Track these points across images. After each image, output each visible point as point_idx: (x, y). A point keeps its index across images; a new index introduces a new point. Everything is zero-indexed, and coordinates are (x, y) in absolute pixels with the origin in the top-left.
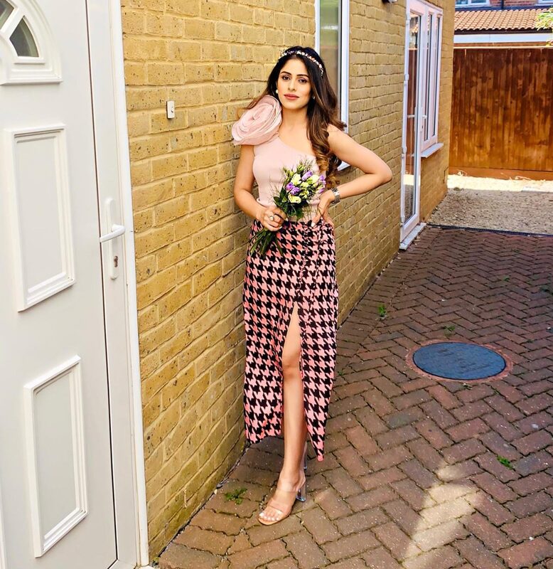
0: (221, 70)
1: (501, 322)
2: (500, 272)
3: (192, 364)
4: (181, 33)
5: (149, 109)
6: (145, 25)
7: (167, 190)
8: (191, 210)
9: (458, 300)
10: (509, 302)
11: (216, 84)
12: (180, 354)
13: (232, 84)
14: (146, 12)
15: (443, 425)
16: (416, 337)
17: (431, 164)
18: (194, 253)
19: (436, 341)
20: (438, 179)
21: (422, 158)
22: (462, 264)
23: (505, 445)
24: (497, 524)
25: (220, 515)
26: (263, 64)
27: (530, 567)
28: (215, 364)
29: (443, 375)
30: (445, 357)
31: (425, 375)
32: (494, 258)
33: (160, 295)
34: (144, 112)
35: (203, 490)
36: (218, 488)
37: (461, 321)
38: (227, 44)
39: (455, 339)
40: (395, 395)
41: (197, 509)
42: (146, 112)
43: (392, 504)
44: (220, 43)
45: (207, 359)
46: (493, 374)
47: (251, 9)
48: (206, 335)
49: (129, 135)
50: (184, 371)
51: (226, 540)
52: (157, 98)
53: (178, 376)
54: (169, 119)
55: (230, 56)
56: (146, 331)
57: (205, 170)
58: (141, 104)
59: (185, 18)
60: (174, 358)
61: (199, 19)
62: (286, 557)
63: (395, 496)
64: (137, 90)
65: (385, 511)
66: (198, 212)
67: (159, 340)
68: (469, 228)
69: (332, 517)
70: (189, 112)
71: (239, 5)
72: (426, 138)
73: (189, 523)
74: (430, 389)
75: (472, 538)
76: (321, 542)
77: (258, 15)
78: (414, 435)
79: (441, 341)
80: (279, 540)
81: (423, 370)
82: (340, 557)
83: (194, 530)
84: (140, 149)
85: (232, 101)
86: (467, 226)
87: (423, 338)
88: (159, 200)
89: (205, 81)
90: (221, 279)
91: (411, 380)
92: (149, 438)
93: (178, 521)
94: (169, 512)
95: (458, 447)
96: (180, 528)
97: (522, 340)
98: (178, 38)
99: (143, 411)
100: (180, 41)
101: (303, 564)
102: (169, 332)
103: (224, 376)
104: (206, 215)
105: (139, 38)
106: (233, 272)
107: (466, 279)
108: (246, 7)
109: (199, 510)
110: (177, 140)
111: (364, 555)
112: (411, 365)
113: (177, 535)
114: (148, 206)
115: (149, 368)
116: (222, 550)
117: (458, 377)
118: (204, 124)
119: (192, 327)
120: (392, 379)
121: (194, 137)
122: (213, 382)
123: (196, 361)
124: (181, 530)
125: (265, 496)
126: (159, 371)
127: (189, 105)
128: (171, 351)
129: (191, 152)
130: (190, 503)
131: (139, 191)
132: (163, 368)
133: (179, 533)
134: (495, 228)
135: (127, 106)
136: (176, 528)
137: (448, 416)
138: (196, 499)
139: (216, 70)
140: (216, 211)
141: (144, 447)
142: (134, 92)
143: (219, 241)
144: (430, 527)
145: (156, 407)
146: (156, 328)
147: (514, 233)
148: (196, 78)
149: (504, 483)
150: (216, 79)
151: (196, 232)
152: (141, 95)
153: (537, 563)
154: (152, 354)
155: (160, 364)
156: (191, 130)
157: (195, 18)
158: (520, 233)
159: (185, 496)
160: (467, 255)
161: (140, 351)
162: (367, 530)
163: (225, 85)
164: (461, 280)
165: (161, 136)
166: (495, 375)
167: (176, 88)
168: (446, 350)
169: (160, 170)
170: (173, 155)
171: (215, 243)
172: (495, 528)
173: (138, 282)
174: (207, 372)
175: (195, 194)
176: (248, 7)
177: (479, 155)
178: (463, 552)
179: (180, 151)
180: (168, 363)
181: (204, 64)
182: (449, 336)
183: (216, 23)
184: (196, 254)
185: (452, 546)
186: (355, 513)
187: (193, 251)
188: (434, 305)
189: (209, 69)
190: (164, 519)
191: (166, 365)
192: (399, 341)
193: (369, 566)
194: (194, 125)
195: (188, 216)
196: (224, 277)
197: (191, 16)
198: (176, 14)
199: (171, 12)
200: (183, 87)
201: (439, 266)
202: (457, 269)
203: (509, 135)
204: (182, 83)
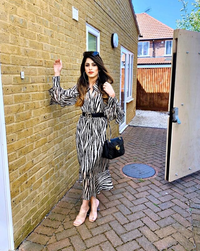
0: (46, 62)
1: (154, 156)
2: (153, 141)
3: (34, 174)
4: (28, 45)
5: (12, 74)
6: (10, 39)
7: (21, 108)
8: (33, 116)
9: (139, 149)
10: (156, 150)
11: (44, 68)
12: (29, 171)
13: (51, 68)
14: (10, 34)
15: (133, 194)
16: (124, 161)
17: (130, 105)
18: (35, 133)
19: (131, 163)
20: (132, 110)
21: (127, 103)
22: (140, 138)
23: (156, 199)
24: (153, 230)
25: (46, 227)
26: (65, 63)
27: (166, 250)
28: (45, 174)
29: (133, 177)
30: (134, 169)
31: (127, 176)
32: (151, 136)
33: (19, 148)
34: (10, 75)
35: (40, 217)
36: (46, 216)
37: (140, 156)
38: (49, 53)
39: (138, 162)
40: (116, 184)
41: (37, 225)
42: (11, 75)
43: (113, 222)
44: (46, 52)
45: (41, 172)
46: (151, 176)
47: (60, 41)
48: (41, 162)
49: (2, 84)
50: (31, 177)
51: (47, 238)
52: (16, 70)
53: (28, 180)
54: (22, 79)
55: (50, 57)
56: (12, 161)
57: (39, 101)
58: (8, 71)
59: (29, 40)
60: (26, 173)
61: (36, 41)
62: (70, 246)
63: (114, 219)
64: (6, 65)
65: (110, 225)
66: (36, 117)
67: (18, 165)
68: (142, 127)
69: (89, 228)
70: (31, 77)
71: (54, 39)
72: (128, 96)
73: (33, 231)
74: (128, 182)
75: (143, 237)
76: (84, 239)
77: (62, 44)
78: (122, 196)
79: (133, 163)
80: (67, 238)
81: (126, 175)
82: (91, 246)
83: (35, 234)
84: (8, 89)
85: (51, 75)
86: (142, 126)
87: (126, 162)
88: (17, 111)
89: (39, 66)
90: (47, 143)
91: (121, 178)
92: (14, 201)
93: (28, 231)
94: (24, 228)
95: (138, 200)
96: (29, 233)
97: (161, 162)
98: (26, 47)
99: (11, 193)
100: (27, 48)
101: (76, 249)
102: (23, 161)
103: (49, 179)
104: (40, 119)
105: (7, 44)
106: (52, 141)
107: (141, 143)
108: (57, 40)
109: (38, 225)
110: (26, 88)
111: (101, 245)
112: (121, 173)
113: (28, 236)
114: (12, 113)
115: (13, 177)
116: (44, 243)
117: (138, 177)
118: (39, 82)
119: (34, 159)
120: (115, 178)
121: (34, 87)
122: (44, 181)
123: (36, 173)
124: (30, 234)
125: (64, 219)
126: (18, 178)
127: (31, 74)
128: (24, 169)
129: (32, 93)
130: (34, 223)
131: (8, 107)
132: (20, 177)
133: (29, 235)
134: (151, 126)
135: (1, 71)
136: (27, 233)
137: (135, 190)
138: (37, 221)
139: (44, 62)
140: (44, 117)
141: (11, 205)
142: (5, 66)
143: (46, 129)
144: (127, 232)
145: (17, 192)
146: (17, 160)
147: (158, 128)
148: (35, 64)
149: (155, 213)
150: (44, 65)
151: (35, 125)
152: (8, 68)
153: (169, 248)
154: (15, 171)
155: (19, 175)
156: (32, 85)
157: (34, 40)
158: (159, 128)
159: (31, 221)
160: (142, 136)
161: (9, 170)
162: (102, 234)
163: (48, 68)
164: (140, 143)
165: (18, 86)
166: (152, 176)
167: (25, 67)
168: (134, 167)
169: (18, 99)
170: (24, 94)
171: (44, 130)
172: (152, 232)
173: (7, 144)
174: (41, 178)
175: (35, 110)
176: (58, 40)
177: (146, 103)
178: (140, 243)
179: (28, 92)
180: (23, 175)
181: (39, 59)
182: (135, 161)
183: (44, 44)
184: (35, 134)
185: (135, 240)
186: (98, 226)
187: (34, 132)
188: (130, 151)
189: (41, 61)
190: (22, 231)
191: (22, 175)
192: (118, 163)
193: (102, 250)
194: (34, 83)
195: (32, 118)
196: (48, 142)
197: (33, 39)
198: (25, 37)
199: (23, 36)
200: (28, 67)
201: (132, 139)
202: (138, 140)
203: (156, 96)
204: (28, 65)
